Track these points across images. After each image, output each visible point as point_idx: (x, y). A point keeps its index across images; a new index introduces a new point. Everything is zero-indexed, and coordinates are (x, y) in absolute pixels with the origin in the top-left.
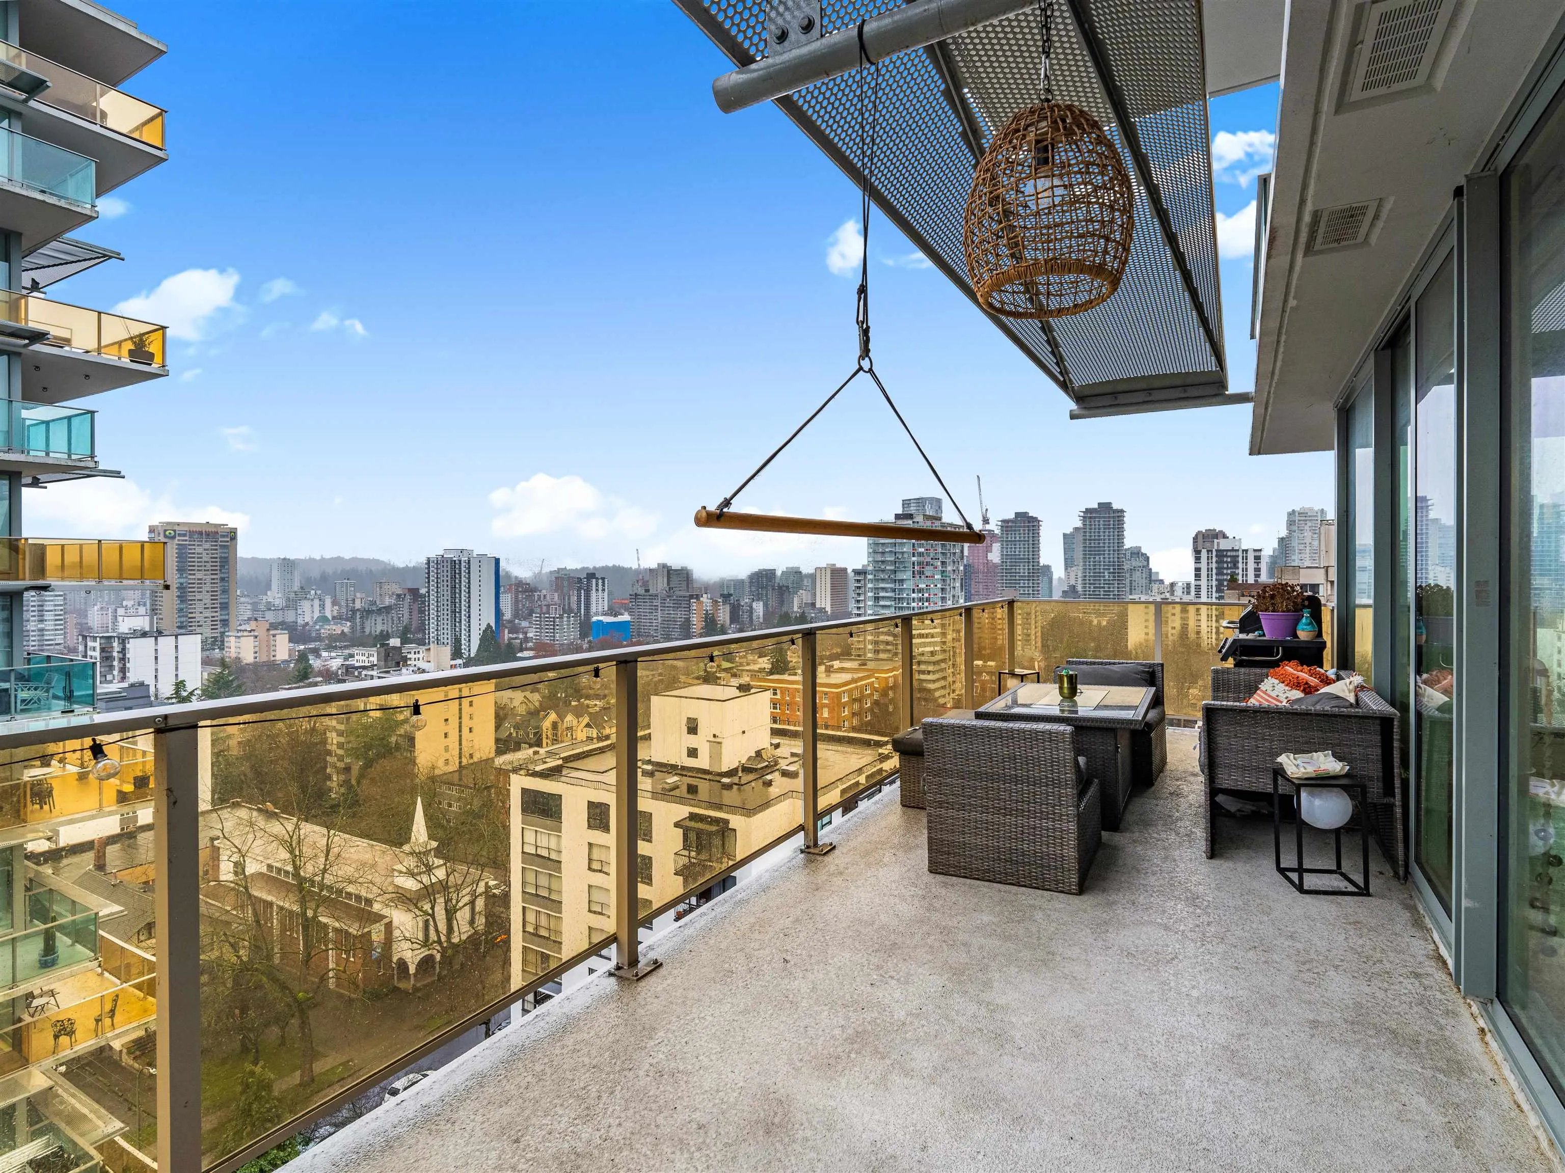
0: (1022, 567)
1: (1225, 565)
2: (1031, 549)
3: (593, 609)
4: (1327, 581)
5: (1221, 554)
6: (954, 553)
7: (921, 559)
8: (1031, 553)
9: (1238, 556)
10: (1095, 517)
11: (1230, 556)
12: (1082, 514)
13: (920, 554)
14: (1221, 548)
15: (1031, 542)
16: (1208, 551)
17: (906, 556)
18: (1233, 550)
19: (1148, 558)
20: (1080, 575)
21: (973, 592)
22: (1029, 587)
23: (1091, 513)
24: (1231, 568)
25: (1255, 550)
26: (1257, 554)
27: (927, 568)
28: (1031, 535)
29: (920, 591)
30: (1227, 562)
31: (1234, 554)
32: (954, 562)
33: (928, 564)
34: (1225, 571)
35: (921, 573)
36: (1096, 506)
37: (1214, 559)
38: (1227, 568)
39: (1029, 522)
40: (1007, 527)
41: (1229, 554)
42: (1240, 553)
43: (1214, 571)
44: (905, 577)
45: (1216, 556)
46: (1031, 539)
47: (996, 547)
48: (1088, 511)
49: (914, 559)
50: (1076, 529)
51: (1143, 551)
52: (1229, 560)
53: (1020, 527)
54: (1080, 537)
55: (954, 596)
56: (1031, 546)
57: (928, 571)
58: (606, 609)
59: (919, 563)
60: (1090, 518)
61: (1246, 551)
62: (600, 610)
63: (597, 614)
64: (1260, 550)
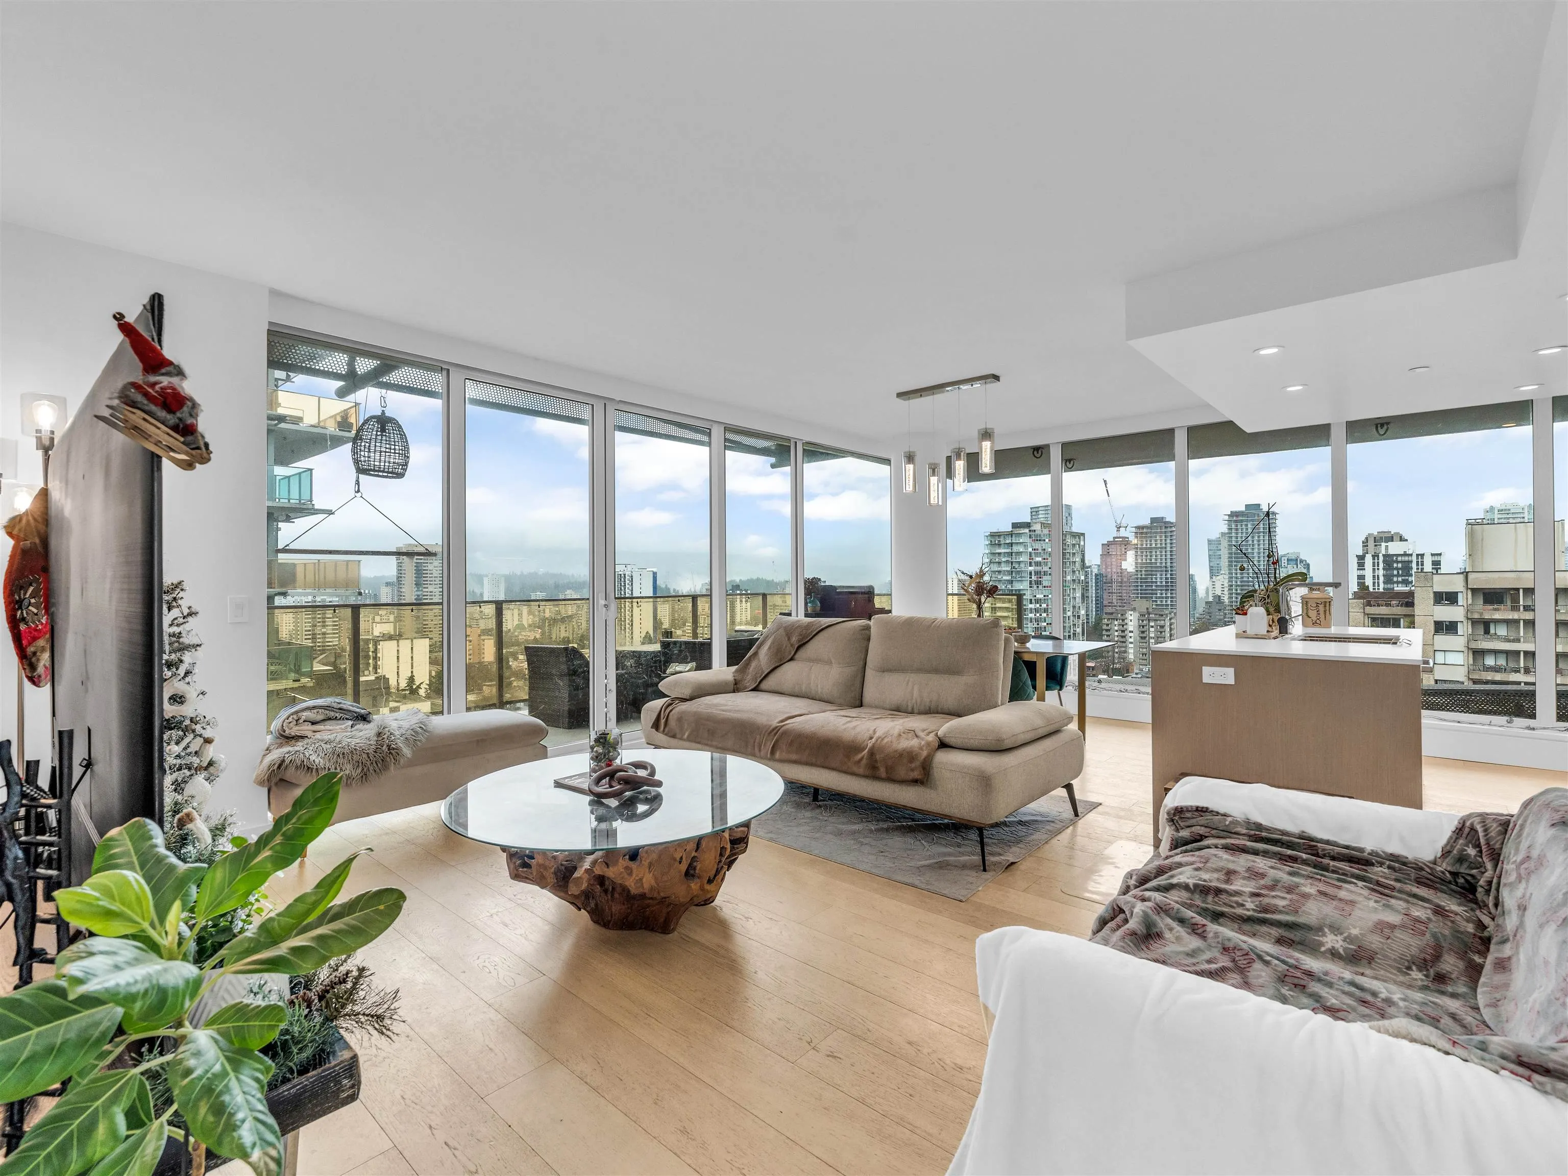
0: (1158, 576)
1: (1395, 572)
2: (1169, 557)
3: (738, 619)
4: (1467, 588)
5: (1389, 560)
6: (1075, 562)
7: (1039, 568)
8: (1169, 561)
9: (1411, 562)
10: (1242, 521)
11: (1401, 562)
12: (1227, 518)
13: (1038, 564)
14: (1391, 552)
15: (1168, 549)
16: (1374, 557)
17: (1022, 565)
18: (1405, 554)
19: (1308, 565)
20: (1226, 585)
21: (1105, 603)
22: (1167, 598)
23: (1237, 516)
24: (1402, 576)
25: (1432, 555)
26: (1436, 558)
27: (1045, 578)
28: (1168, 541)
29: (1038, 601)
30: (1397, 569)
31: (1406, 559)
32: (1074, 572)
33: (1045, 573)
34: (1395, 579)
35: (1038, 583)
36: (1243, 509)
37: (1381, 565)
38: (1398, 575)
39: (1166, 527)
40: (1142, 533)
41: (1400, 559)
42: (1414, 558)
43: (1382, 579)
44: (1021, 587)
45: (1384, 561)
46: (1169, 545)
47: (1131, 555)
48: (1233, 514)
49: (1031, 568)
50: (1223, 534)
51: (1302, 557)
52: (1400, 565)
53: (1156, 533)
54: (1225, 543)
55: (1074, 607)
56: (1169, 553)
57: (1046, 581)
58: (749, 618)
59: (1037, 573)
60: (1236, 521)
61: (1422, 555)
62: (744, 619)
63: (741, 624)
64: (1440, 554)
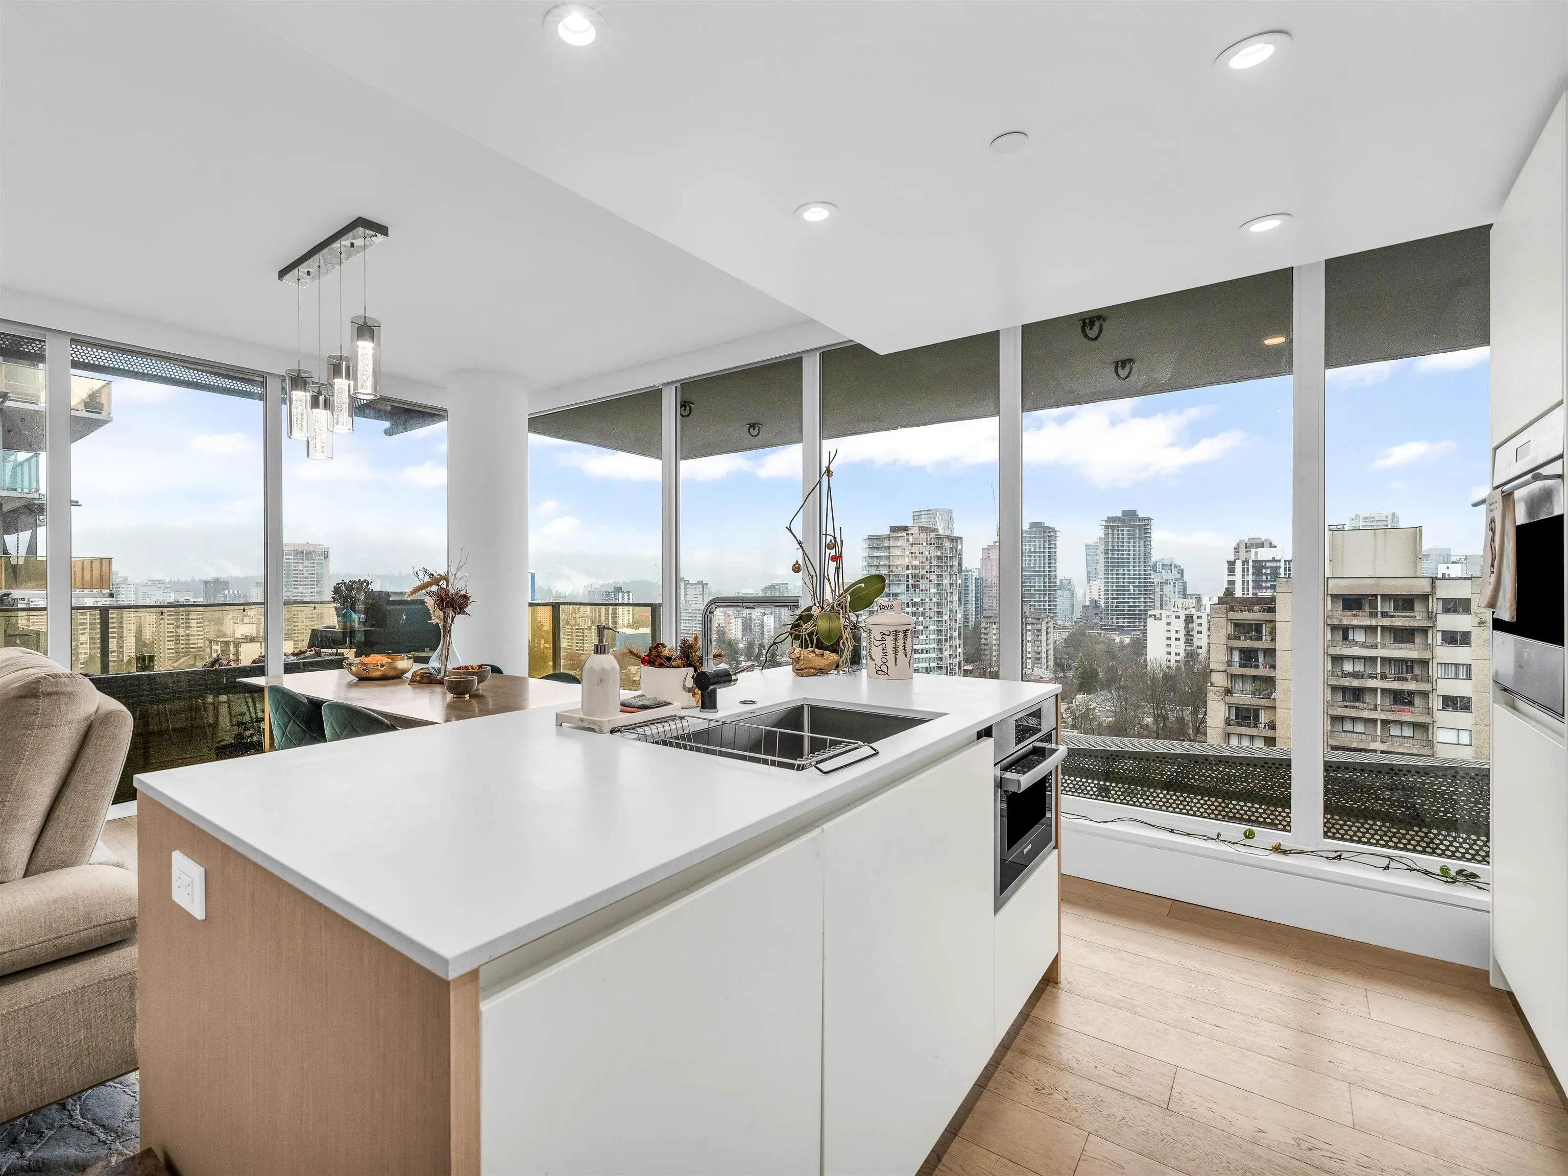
0: (1037, 580)
1: (1264, 578)
2: (1047, 561)
5: (1259, 567)
6: (952, 566)
7: (916, 572)
8: (1047, 565)
9: (1280, 567)
10: (1118, 526)
11: (1270, 567)
12: (1104, 523)
13: (915, 568)
14: (1260, 558)
15: (1047, 553)
16: (1244, 562)
17: (900, 569)
18: (1274, 560)
19: (1182, 570)
20: (1103, 589)
21: (985, 606)
22: (1044, 602)
23: (1113, 522)
24: (1270, 581)
27: (922, 581)
28: (1047, 546)
29: (914, 605)
30: (1266, 574)
31: (1275, 564)
32: (951, 575)
33: (923, 577)
34: (1264, 585)
35: (915, 586)
36: (1120, 514)
37: (1251, 571)
38: (1267, 581)
39: (1045, 532)
41: (1268, 564)
42: (1282, 564)
43: (1251, 584)
44: (899, 591)
45: (1253, 567)
46: (1047, 550)
48: (1110, 519)
49: (908, 572)
50: (1100, 539)
51: (1176, 562)
52: (1268, 571)
53: (1035, 537)
54: (1102, 548)
55: (951, 611)
56: (1047, 558)
57: (923, 584)
58: (631, 621)
59: (914, 577)
60: (1113, 527)
62: (626, 623)
63: (622, 627)
